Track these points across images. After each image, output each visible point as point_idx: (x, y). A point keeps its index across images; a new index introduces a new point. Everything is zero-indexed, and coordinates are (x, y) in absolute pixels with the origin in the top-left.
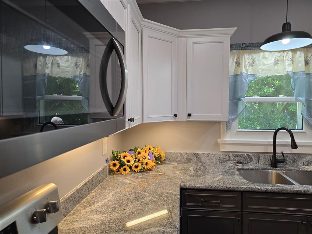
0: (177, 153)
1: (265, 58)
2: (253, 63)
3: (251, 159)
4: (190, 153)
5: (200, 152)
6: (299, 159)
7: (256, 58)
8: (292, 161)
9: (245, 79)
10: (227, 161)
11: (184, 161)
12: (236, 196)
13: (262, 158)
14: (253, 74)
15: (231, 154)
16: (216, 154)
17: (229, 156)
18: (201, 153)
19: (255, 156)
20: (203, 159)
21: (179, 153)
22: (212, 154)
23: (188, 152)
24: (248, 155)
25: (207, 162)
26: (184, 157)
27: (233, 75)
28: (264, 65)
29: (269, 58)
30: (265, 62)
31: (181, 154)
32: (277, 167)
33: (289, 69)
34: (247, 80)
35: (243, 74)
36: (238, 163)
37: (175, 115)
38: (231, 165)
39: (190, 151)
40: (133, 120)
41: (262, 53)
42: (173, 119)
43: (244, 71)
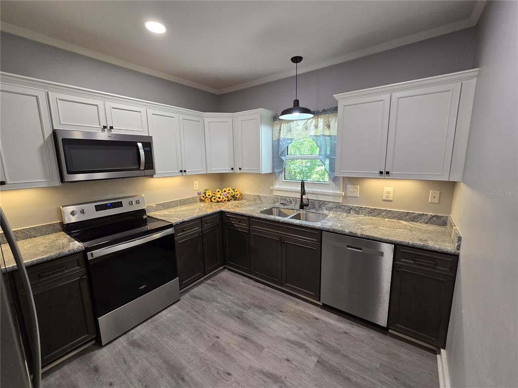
2: (290, 131)
3: (291, 202)
5: (261, 195)
6: (323, 205)
7: (291, 125)
8: (318, 206)
11: (252, 200)
12: (246, 219)
14: (291, 138)
15: (279, 197)
16: (270, 197)
17: (277, 198)
19: (293, 200)
20: (263, 199)
24: (289, 199)
26: (252, 198)
27: (277, 139)
28: (297, 131)
29: (301, 125)
30: (298, 128)
31: (250, 195)
32: (303, 209)
33: (312, 133)
34: (284, 143)
35: (281, 139)
36: (281, 204)
37: (232, 169)
38: (277, 205)
39: (256, 194)
40: (185, 171)
41: (295, 122)
42: (231, 171)
43: (282, 136)
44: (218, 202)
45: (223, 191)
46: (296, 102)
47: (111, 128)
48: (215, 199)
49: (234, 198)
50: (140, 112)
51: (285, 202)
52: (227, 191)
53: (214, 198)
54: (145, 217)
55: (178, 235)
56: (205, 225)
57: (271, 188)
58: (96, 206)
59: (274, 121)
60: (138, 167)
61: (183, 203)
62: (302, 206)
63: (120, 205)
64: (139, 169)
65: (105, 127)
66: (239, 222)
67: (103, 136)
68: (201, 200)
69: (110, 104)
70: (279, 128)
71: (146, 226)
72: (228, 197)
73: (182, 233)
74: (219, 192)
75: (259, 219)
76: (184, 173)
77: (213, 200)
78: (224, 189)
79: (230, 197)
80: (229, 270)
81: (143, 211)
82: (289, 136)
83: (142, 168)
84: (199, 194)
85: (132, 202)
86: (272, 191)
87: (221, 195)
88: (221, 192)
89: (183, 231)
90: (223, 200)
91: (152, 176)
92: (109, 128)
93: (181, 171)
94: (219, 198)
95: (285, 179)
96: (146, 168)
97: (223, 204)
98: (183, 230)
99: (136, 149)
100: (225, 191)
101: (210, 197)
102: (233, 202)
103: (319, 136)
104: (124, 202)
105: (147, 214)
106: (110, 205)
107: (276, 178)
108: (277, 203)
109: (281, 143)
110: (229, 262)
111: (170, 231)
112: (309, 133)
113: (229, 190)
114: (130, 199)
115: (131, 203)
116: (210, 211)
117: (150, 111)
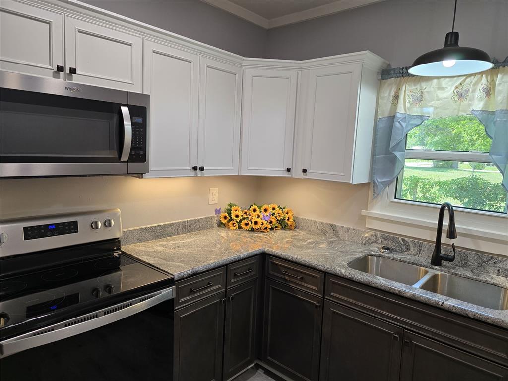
0: (311, 220)
1: (441, 88)
2: (420, 99)
3: (408, 247)
4: (327, 224)
5: (338, 224)
6: (490, 262)
7: (425, 88)
8: (476, 264)
9: (399, 122)
10: (372, 242)
11: (318, 232)
12: (319, 276)
13: (426, 249)
14: (420, 114)
15: (379, 234)
16: (358, 230)
17: (375, 235)
18: (340, 225)
19: (414, 243)
20: (341, 233)
21: (313, 221)
22: (354, 229)
23: (325, 221)
24: (403, 240)
25: (346, 238)
26: (319, 228)
27: (387, 116)
28: (438, 99)
29: (447, 88)
30: (441, 94)
31: (315, 222)
32: (439, 265)
33: (478, 106)
34: (404, 124)
35: (398, 115)
36: (384, 248)
37: (288, 170)
38: (374, 249)
39: (326, 221)
40: (202, 169)
41: (435, 81)
42: (286, 175)
43: (401, 110)
44: (253, 230)
45: (263, 209)
46: (453, 38)
47: (73, 71)
48: (246, 224)
49: (283, 224)
50: (131, 45)
51: (392, 245)
52: (270, 211)
53: (245, 221)
54: (117, 254)
55: (181, 300)
56: (233, 281)
57: (364, 212)
58: (26, 229)
59: (383, 79)
60: (117, 156)
61: (188, 227)
62: (437, 260)
63: (72, 228)
64: (118, 159)
65: (60, 69)
66: (302, 279)
67: (55, 86)
68: (221, 225)
69: (75, 23)
70: (393, 94)
71: (119, 273)
72: (271, 222)
73: (188, 298)
74: (255, 210)
75: (350, 281)
76: (199, 173)
77: (243, 226)
78: (265, 207)
79: (274, 221)
80: (268, 372)
81: (115, 243)
82: (416, 111)
83: (125, 157)
84: (218, 212)
85: (96, 223)
86: (363, 219)
87: (259, 217)
88: (258, 210)
89: (192, 292)
90: (263, 227)
91: (140, 175)
92: (68, 71)
93: (195, 168)
94: (256, 223)
95: (395, 198)
96: (132, 159)
97: (262, 235)
98: (191, 290)
99: (115, 118)
100: (266, 210)
101: (238, 220)
102: (279, 233)
103: (493, 113)
104: (82, 222)
105: (123, 248)
106: (54, 227)
107: (376, 195)
108: (375, 245)
109: (397, 124)
110: (269, 358)
111: (167, 293)
112: (470, 105)
113: (274, 209)
114: (93, 218)
115: (94, 225)
116: (243, 253)
117: (151, 46)
